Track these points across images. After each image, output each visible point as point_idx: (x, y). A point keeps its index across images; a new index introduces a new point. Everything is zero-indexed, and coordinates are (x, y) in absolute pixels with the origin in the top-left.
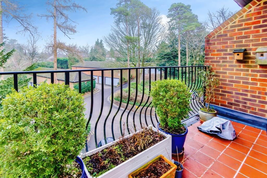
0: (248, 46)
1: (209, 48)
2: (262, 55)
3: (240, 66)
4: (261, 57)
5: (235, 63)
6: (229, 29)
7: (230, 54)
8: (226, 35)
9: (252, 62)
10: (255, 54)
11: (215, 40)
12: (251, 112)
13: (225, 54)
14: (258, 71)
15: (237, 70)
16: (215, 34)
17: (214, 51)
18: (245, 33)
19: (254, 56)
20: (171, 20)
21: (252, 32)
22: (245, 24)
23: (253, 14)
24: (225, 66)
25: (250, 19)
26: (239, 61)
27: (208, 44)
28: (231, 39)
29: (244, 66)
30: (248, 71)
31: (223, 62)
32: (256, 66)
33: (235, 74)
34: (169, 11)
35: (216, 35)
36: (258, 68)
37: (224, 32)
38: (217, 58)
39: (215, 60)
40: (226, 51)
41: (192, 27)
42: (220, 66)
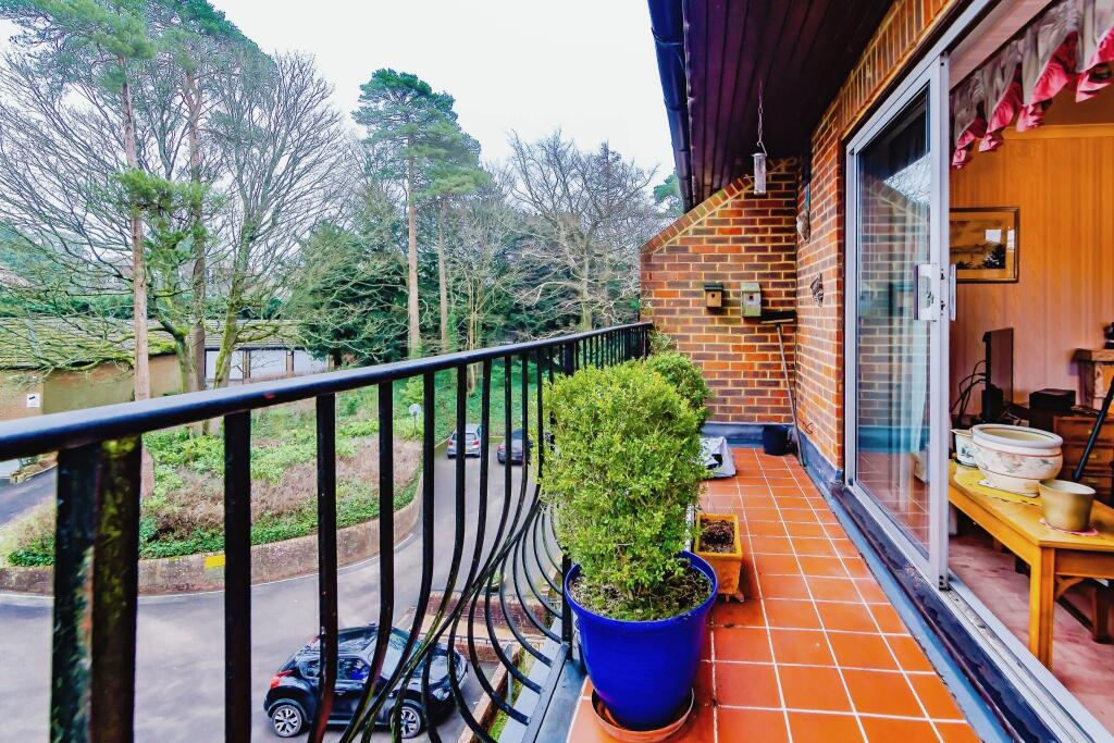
0: (725, 276)
1: (651, 278)
2: (751, 298)
3: (713, 321)
4: (749, 303)
5: (704, 315)
6: (691, 235)
7: (695, 294)
8: (685, 249)
9: (733, 312)
10: (737, 294)
11: (663, 258)
12: (735, 419)
13: (685, 294)
14: (741, 331)
15: (709, 330)
16: (662, 244)
17: (661, 285)
18: (721, 249)
19: (736, 298)
20: (378, 137)
21: (730, 249)
22: (721, 231)
23: (732, 212)
24: (686, 321)
25: (726, 222)
26: (712, 310)
27: (647, 265)
28: (695, 258)
29: (721, 321)
30: (726, 330)
31: (682, 312)
32: (738, 321)
33: (706, 339)
34: (363, 93)
35: (666, 245)
36: (742, 325)
37: (682, 240)
38: (668, 302)
39: (665, 307)
40: (687, 285)
41: (464, 184)
42: (676, 321)
